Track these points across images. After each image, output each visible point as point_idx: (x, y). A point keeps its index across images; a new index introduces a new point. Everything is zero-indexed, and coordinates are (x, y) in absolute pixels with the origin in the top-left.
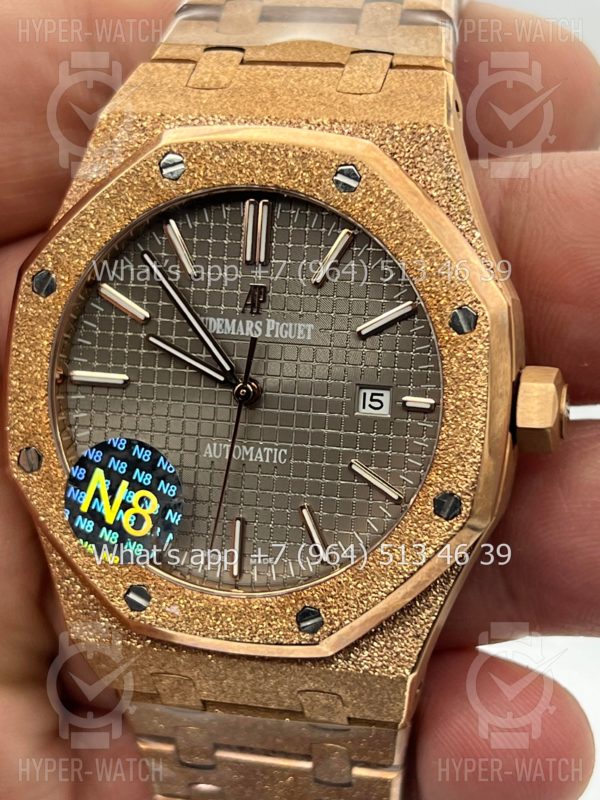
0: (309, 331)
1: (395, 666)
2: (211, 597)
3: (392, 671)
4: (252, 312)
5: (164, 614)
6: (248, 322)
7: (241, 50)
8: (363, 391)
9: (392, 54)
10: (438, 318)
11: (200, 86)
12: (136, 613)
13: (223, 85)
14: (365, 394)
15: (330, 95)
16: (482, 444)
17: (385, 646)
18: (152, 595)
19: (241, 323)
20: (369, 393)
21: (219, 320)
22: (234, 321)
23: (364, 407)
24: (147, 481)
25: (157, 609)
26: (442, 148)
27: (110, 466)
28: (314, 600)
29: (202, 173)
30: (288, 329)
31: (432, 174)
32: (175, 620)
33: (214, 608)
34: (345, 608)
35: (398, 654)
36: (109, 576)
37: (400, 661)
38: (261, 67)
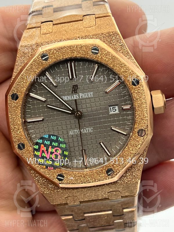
0: (92, 94)
1: (134, 179)
2: (81, 172)
3: (134, 181)
4: (75, 93)
5: (69, 180)
6: (74, 95)
7: (52, 21)
8: (110, 107)
9: (94, 14)
10: (128, 83)
11: (44, 33)
12: (61, 182)
13: (51, 32)
14: (111, 108)
15: (82, 29)
16: (147, 114)
17: (130, 174)
18: (65, 176)
19: (72, 96)
20: (112, 107)
21: (66, 96)
22: (70, 96)
23: (111, 112)
24: (56, 145)
25: (67, 179)
26: (118, 37)
27: (45, 143)
28: (110, 166)
29: (54, 57)
30: (86, 95)
31: (116, 45)
32: (72, 181)
33: (83, 175)
34: (119, 167)
35: (134, 176)
36: (51, 173)
37: (135, 177)
38: (60, 25)
